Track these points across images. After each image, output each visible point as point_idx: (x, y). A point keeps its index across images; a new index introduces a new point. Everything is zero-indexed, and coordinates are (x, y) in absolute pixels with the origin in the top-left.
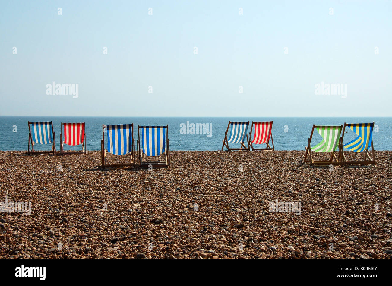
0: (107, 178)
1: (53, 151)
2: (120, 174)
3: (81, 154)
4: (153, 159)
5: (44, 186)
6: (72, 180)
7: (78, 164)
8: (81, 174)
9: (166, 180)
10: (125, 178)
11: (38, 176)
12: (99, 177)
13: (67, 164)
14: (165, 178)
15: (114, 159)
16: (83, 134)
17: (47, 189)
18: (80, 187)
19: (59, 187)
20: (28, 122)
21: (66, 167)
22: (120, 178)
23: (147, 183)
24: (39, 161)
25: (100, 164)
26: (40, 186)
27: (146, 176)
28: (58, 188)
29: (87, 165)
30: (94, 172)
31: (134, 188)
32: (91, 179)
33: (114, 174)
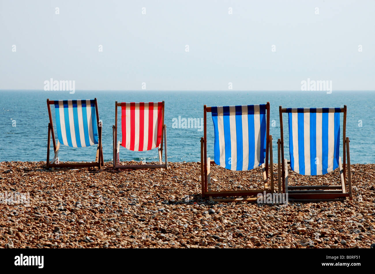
0: (215, 219)
1: (98, 161)
2: (243, 212)
3: (157, 170)
4: (310, 180)
5: (86, 234)
6: (142, 222)
7: (151, 190)
8: (159, 211)
9: (344, 226)
10: (254, 221)
11: (71, 214)
12: (198, 217)
13: (128, 190)
14: (343, 222)
15: (226, 180)
16: (161, 127)
17: (92, 240)
18: (161, 238)
19: (117, 236)
20: (48, 100)
21: (127, 195)
22: (243, 220)
23: (304, 233)
24: (70, 182)
25: (199, 190)
26: (78, 233)
27: (300, 217)
28: (115, 239)
29: (171, 193)
30: (185, 206)
31: (276, 242)
32: (182, 221)
33: (230, 212)
